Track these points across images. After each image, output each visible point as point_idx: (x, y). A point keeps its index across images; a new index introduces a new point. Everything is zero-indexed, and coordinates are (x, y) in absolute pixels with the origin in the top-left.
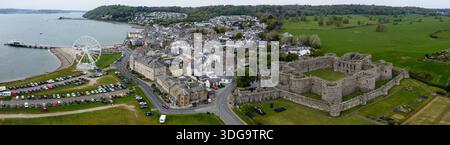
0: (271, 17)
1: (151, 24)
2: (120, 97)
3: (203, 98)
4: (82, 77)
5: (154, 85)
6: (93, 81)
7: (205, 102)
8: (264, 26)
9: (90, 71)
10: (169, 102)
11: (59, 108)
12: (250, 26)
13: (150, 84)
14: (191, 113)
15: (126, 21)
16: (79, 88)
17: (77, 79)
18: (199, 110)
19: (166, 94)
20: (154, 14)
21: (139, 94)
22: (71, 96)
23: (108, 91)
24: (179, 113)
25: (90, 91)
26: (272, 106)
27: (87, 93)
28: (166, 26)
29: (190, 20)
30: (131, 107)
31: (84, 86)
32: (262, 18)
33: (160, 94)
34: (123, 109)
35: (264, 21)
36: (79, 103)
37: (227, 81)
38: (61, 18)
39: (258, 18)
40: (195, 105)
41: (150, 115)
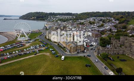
0: (122, 17)
1: (57, 21)
2: (42, 50)
3: (82, 50)
4: (21, 43)
5: (59, 44)
6: (27, 45)
7: (83, 52)
8: (117, 22)
9: (26, 40)
10: (66, 51)
11: (9, 59)
12: (109, 22)
13: (56, 44)
14: (76, 56)
15: (44, 20)
16: (20, 48)
17: (18, 44)
18: (80, 55)
19: (64, 47)
20: (58, 16)
21: (51, 48)
22: (16, 53)
23: (36, 48)
24: (71, 56)
25: (26, 49)
26: (118, 57)
27: (25, 50)
28: (64, 21)
29: (77, 19)
30: (48, 54)
31: (23, 47)
32: (116, 18)
33: (62, 48)
34: (44, 55)
35: (118, 20)
36: (20, 55)
37: (94, 44)
38: (5, 19)
39: (114, 18)
40: (78, 53)
41: (57, 56)
